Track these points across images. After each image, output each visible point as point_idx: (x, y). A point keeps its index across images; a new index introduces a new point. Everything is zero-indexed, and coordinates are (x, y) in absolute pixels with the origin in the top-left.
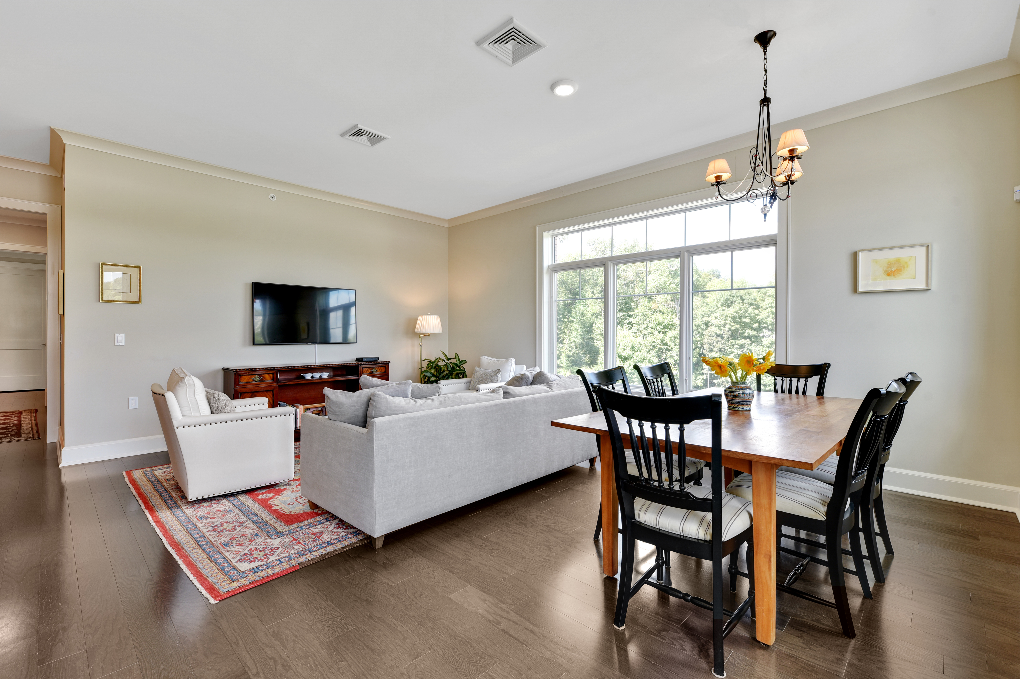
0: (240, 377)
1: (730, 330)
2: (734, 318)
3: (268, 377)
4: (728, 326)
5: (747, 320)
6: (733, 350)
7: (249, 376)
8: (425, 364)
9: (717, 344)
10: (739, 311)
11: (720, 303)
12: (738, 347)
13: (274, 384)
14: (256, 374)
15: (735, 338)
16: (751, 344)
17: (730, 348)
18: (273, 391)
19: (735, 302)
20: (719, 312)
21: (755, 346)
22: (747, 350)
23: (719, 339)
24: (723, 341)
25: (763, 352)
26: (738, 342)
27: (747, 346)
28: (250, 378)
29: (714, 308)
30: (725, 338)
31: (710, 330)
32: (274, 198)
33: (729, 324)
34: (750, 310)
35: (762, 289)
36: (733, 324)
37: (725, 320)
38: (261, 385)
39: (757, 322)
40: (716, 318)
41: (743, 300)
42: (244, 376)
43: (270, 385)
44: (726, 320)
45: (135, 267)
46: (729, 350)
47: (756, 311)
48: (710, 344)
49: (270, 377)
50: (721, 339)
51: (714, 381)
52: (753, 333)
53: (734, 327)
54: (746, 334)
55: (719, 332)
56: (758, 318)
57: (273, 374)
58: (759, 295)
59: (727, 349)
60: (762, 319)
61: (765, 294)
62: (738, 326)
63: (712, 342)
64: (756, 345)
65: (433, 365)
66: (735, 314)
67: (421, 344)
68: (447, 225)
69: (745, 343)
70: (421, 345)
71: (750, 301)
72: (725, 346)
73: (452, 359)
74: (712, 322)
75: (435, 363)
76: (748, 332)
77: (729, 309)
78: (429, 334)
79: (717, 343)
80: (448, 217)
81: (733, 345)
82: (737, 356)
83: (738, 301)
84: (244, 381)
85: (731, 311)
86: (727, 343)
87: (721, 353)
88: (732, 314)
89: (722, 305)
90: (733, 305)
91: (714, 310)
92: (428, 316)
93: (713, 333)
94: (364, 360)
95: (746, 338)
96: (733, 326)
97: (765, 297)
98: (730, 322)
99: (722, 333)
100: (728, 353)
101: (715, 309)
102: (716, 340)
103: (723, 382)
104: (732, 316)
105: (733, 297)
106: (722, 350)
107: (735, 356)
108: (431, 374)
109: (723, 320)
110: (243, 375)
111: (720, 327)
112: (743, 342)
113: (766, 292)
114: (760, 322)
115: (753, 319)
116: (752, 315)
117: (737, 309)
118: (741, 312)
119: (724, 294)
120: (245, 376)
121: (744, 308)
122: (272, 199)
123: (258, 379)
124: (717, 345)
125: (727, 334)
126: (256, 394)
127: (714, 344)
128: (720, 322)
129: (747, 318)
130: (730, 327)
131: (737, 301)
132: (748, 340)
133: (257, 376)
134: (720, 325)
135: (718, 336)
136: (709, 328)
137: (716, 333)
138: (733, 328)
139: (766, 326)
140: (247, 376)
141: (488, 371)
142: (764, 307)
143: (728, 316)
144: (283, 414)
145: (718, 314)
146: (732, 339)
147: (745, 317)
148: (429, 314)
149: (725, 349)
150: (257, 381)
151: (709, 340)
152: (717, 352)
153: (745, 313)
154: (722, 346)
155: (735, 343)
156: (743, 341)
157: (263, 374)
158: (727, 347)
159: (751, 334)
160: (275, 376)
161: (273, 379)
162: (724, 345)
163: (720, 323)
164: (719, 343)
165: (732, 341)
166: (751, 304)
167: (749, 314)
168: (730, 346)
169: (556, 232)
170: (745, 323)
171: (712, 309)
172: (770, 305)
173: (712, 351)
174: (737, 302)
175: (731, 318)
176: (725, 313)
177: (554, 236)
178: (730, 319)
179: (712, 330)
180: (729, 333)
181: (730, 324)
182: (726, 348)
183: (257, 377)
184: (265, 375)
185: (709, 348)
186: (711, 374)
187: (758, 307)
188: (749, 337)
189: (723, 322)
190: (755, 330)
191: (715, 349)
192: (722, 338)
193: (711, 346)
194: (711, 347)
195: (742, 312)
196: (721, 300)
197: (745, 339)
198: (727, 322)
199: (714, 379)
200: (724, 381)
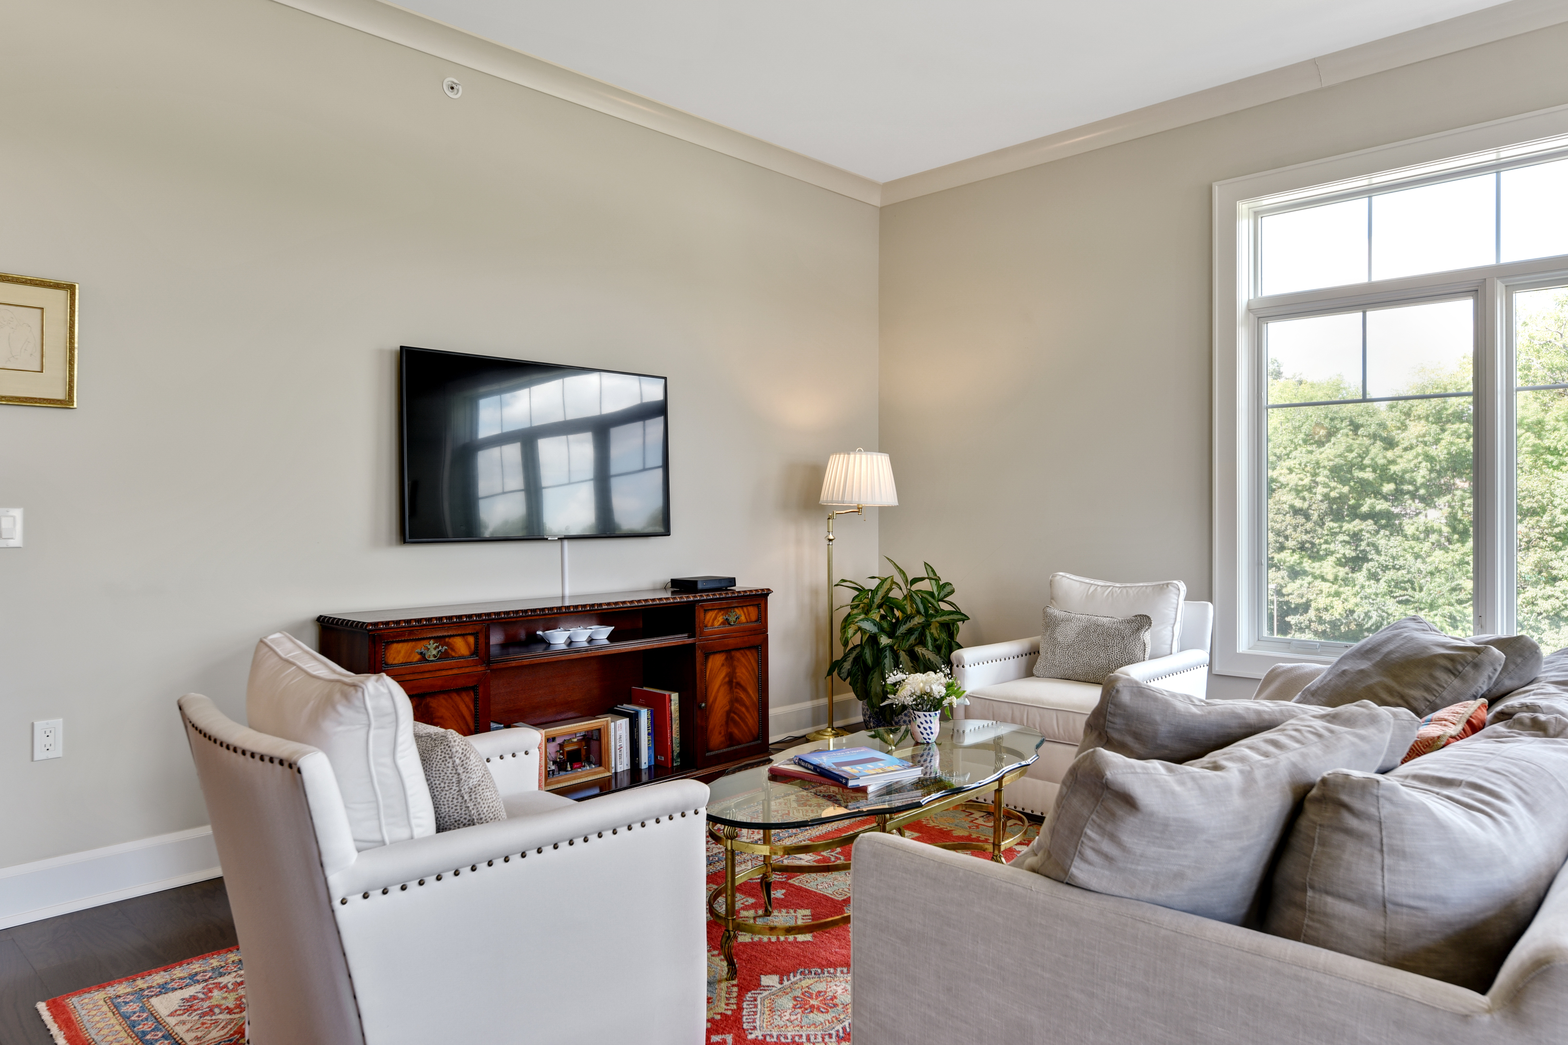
0: (386, 648)
1: (1326, 496)
2: (1335, 471)
3: (461, 646)
4: (1320, 490)
5: (1368, 475)
6: (1332, 547)
7: (411, 644)
8: (846, 596)
9: (1293, 533)
10: (1346, 454)
11: (1302, 436)
12: (1347, 538)
13: (480, 668)
14: (430, 638)
15: (1338, 517)
16: (1377, 532)
17: (1326, 542)
18: (474, 689)
19: (1338, 430)
20: (1300, 455)
21: (1387, 536)
22: (1368, 545)
23: (1301, 520)
24: (1309, 526)
25: (1405, 550)
26: (1346, 526)
27: (1368, 535)
28: (414, 648)
29: (1285, 448)
30: (1315, 517)
31: (1277, 499)
32: (455, 90)
33: (1325, 483)
34: (1376, 449)
35: (1400, 402)
36: (1333, 484)
37: (1313, 476)
38: (444, 673)
39: (1392, 479)
40: (1291, 470)
41: (1356, 427)
42: (395, 645)
43: (467, 670)
44: (1315, 475)
45: (57, 286)
46: (1324, 546)
47: (1390, 454)
48: (1278, 533)
49: (468, 644)
50: (1304, 520)
51: (1288, 619)
52: (1381, 505)
53: (1337, 490)
54: (1365, 509)
55: (1298, 503)
56: (1393, 468)
57: (475, 635)
58: (1392, 415)
59: (1320, 545)
60: (1405, 472)
61: (1408, 414)
62: (1346, 489)
63: (1283, 528)
64: (1387, 533)
65: (873, 597)
66: (1337, 460)
67: (831, 537)
68: (876, 200)
69: (1361, 530)
70: (830, 540)
71: (1373, 429)
72: (1313, 537)
73: (922, 579)
74: (1282, 479)
75: (881, 594)
76: (1372, 504)
77: (1322, 449)
78: (859, 510)
79: (1295, 531)
80: (883, 176)
81: (1335, 534)
82: (1343, 560)
83: (1345, 431)
84: (396, 662)
85: (1329, 454)
86: (1319, 531)
87: (1303, 553)
88: (1330, 460)
89: (1305, 442)
90: (1333, 439)
91: (1284, 452)
92: (858, 456)
93: (1284, 506)
94: (700, 586)
95: (1364, 517)
96: (1335, 488)
97: (1407, 422)
98: (1327, 480)
99: (1306, 505)
100: (1321, 553)
101: (1288, 449)
102: (1294, 522)
103: (1310, 621)
104: (1331, 463)
105: (1332, 419)
106: (1307, 545)
107: (1339, 560)
108: (875, 625)
109: (1308, 475)
110: (393, 642)
111: (1301, 491)
112: (1359, 527)
113: (1410, 409)
114: (1398, 480)
115: (1384, 474)
116: (1381, 461)
117: (1341, 448)
118: (1351, 456)
119: (1310, 414)
120: (400, 645)
121: (1360, 444)
122: (449, 93)
123: (434, 652)
124: (1294, 535)
125: (1318, 508)
126: (428, 699)
127: (1288, 533)
128: (1302, 480)
129: (1368, 469)
130: (1326, 490)
131: (1341, 429)
132: (1370, 522)
133: (432, 642)
134: (1300, 488)
135: (1296, 512)
136: (1274, 495)
137: (1292, 507)
138: (1333, 494)
139: (1411, 488)
140: (405, 644)
141: (1105, 620)
142: (1406, 444)
143: (1322, 465)
144: (676, 811)
145: (1297, 461)
146: (1332, 520)
147: (1362, 468)
148: (860, 451)
149: (1313, 544)
150: (432, 658)
151: (1276, 522)
152: (1294, 551)
153: (1363, 458)
154: (1305, 537)
155: (1338, 530)
156: (1355, 525)
157: (450, 636)
158: (1320, 538)
159: (1378, 508)
160: (482, 640)
161: (475, 653)
162: (1311, 535)
163: (1301, 483)
164: (1299, 530)
165: (1332, 524)
166: (1374, 437)
167: (1372, 459)
168: (1326, 538)
169: (1259, 203)
170: (1363, 483)
171: (1281, 449)
172: (1420, 439)
173: (1282, 548)
174: (1341, 431)
175: (1329, 470)
176: (1313, 457)
177: (1257, 214)
178: (1326, 472)
179: (1284, 499)
180: (1324, 506)
181: (1326, 485)
182: (1317, 541)
183: (432, 645)
184: (451, 640)
185: (1276, 542)
186: (1281, 602)
187: (1390, 444)
188: (1372, 515)
189: (1307, 481)
190: (1385, 498)
191: (1290, 544)
192: (1307, 517)
193: (1279, 536)
194: (1281, 539)
195: (1354, 454)
196: (1305, 427)
197: (1361, 520)
198: (1318, 479)
199: (1287, 616)
200: (1314, 619)
